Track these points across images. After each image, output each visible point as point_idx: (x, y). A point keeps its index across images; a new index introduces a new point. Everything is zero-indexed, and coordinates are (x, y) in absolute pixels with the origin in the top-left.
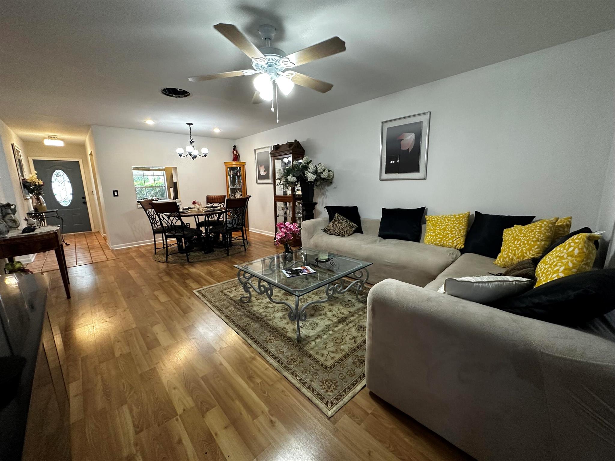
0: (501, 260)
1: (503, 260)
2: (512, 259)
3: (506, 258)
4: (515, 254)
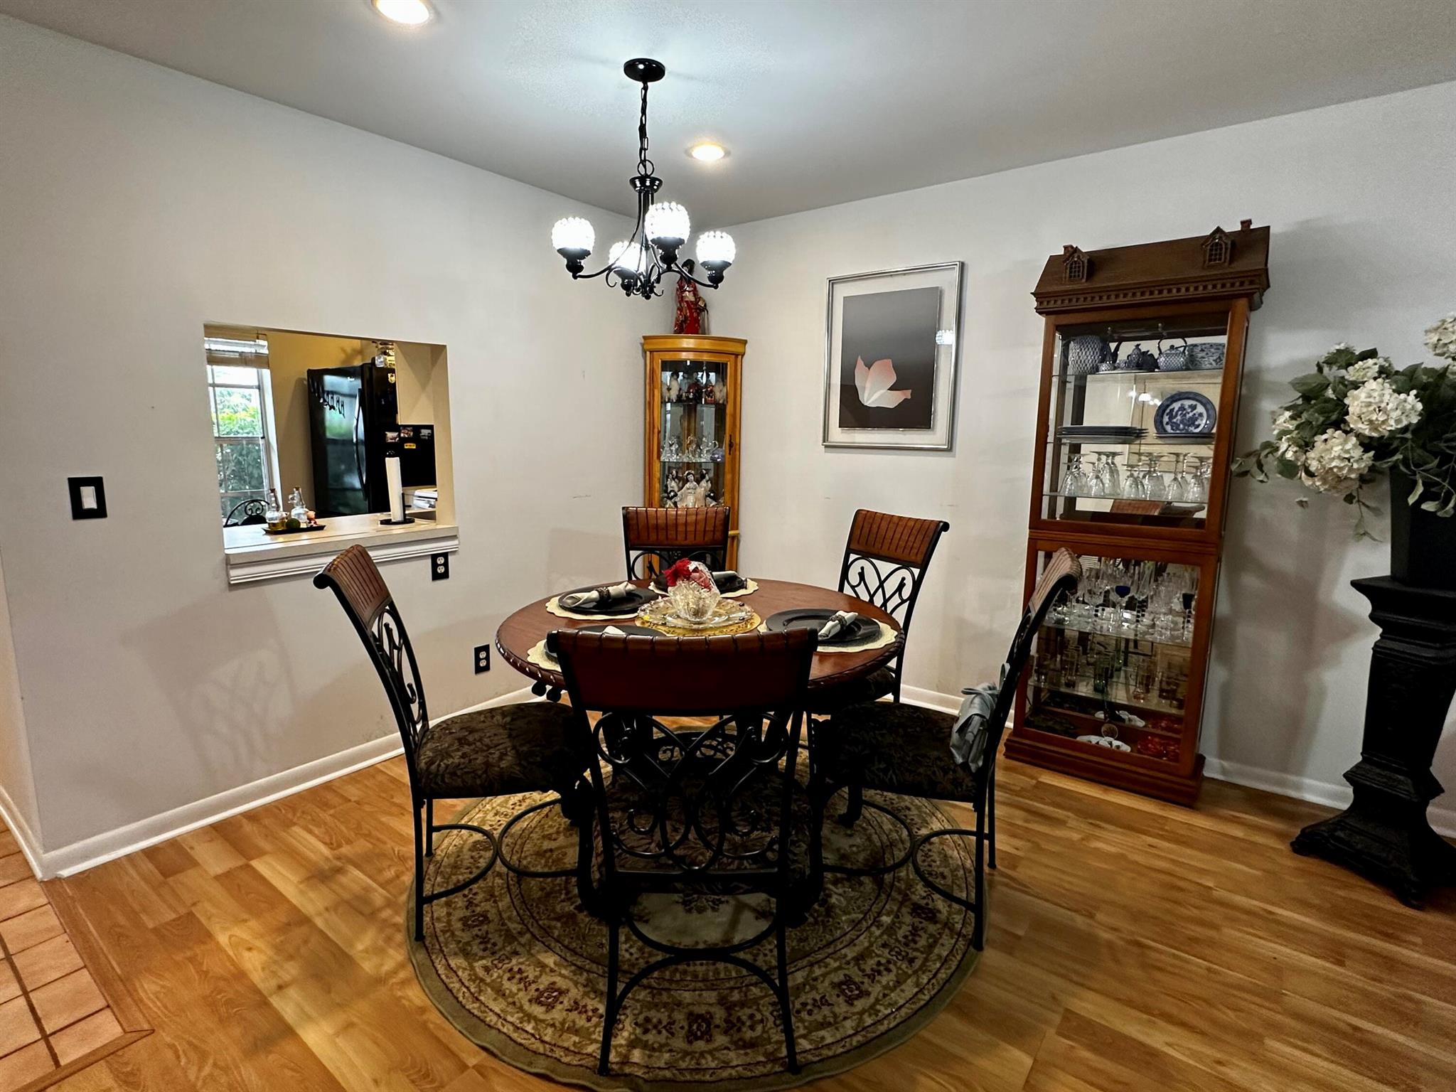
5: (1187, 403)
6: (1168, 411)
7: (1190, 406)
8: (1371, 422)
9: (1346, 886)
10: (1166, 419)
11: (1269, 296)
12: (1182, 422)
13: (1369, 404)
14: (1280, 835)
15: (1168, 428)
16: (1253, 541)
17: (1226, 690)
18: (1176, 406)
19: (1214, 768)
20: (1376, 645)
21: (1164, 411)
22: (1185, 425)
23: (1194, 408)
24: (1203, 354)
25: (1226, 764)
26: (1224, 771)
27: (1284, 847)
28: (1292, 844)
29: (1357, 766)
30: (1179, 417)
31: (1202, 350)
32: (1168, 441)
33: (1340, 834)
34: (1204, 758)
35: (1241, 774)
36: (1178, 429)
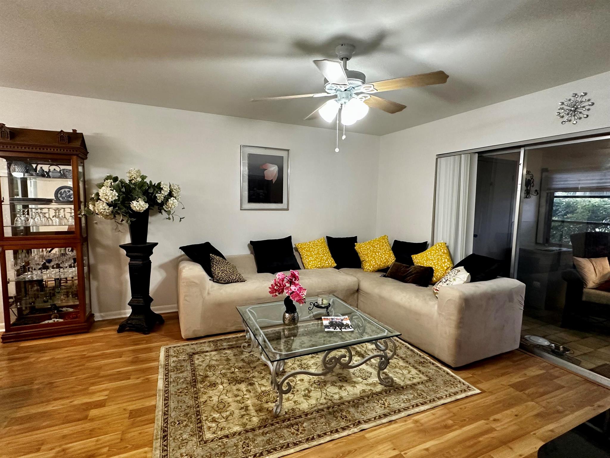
0: (372, 267)
1: (373, 267)
2: (380, 264)
3: (375, 265)
4: (381, 261)
5: (67, 190)
6: (60, 192)
7: (68, 191)
8: (105, 199)
9: (130, 336)
10: (59, 195)
11: (88, 156)
12: (66, 196)
13: (104, 194)
14: (114, 330)
15: (61, 199)
16: (98, 237)
17: (98, 289)
18: (63, 191)
19: (98, 317)
20: (129, 263)
21: (58, 192)
22: (67, 197)
23: (69, 192)
24: (67, 173)
25: (102, 314)
26: (102, 317)
27: (116, 332)
28: (117, 331)
29: (131, 300)
30: (64, 195)
31: (67, 172)
32: (61, 203)
33: (129, 322)
34: (94, 314)
35: (107, 316)
36: (64, 199)
